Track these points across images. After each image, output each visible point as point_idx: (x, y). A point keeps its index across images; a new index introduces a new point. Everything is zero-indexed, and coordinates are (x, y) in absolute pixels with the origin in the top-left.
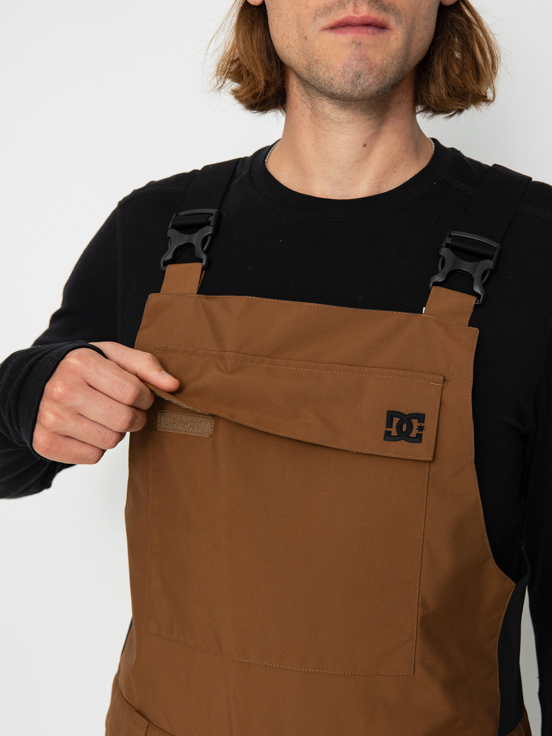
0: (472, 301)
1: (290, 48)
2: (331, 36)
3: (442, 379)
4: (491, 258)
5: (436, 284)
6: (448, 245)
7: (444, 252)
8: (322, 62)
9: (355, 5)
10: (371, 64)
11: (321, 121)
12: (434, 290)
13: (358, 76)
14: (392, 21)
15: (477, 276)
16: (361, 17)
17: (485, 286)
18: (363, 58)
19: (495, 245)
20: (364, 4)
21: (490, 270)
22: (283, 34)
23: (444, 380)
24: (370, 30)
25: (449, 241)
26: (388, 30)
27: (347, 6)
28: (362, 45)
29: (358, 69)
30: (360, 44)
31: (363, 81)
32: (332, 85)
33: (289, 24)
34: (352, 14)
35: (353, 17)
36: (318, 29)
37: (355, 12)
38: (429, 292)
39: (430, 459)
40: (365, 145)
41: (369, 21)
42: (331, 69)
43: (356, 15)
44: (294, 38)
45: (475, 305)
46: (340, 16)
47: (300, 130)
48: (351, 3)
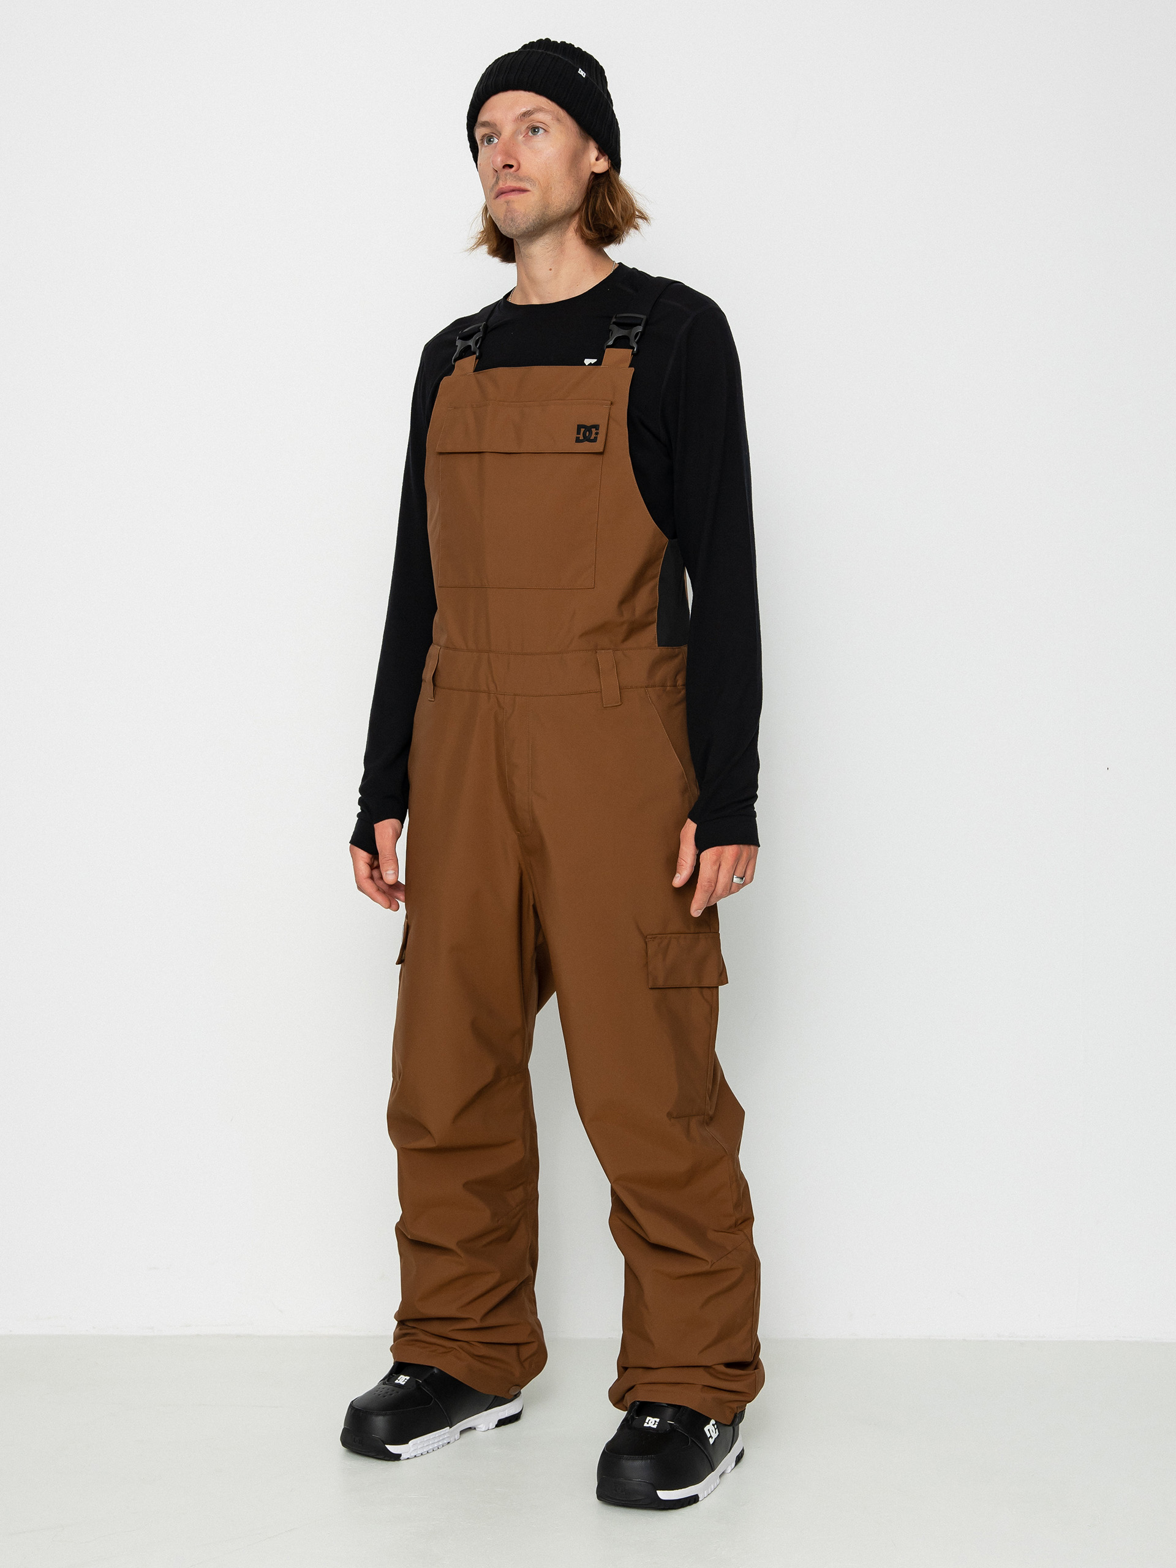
3: (610, 402)
12: (607, 350)
15: (632, 337)
23: (611, 404)
39: (601, 451)
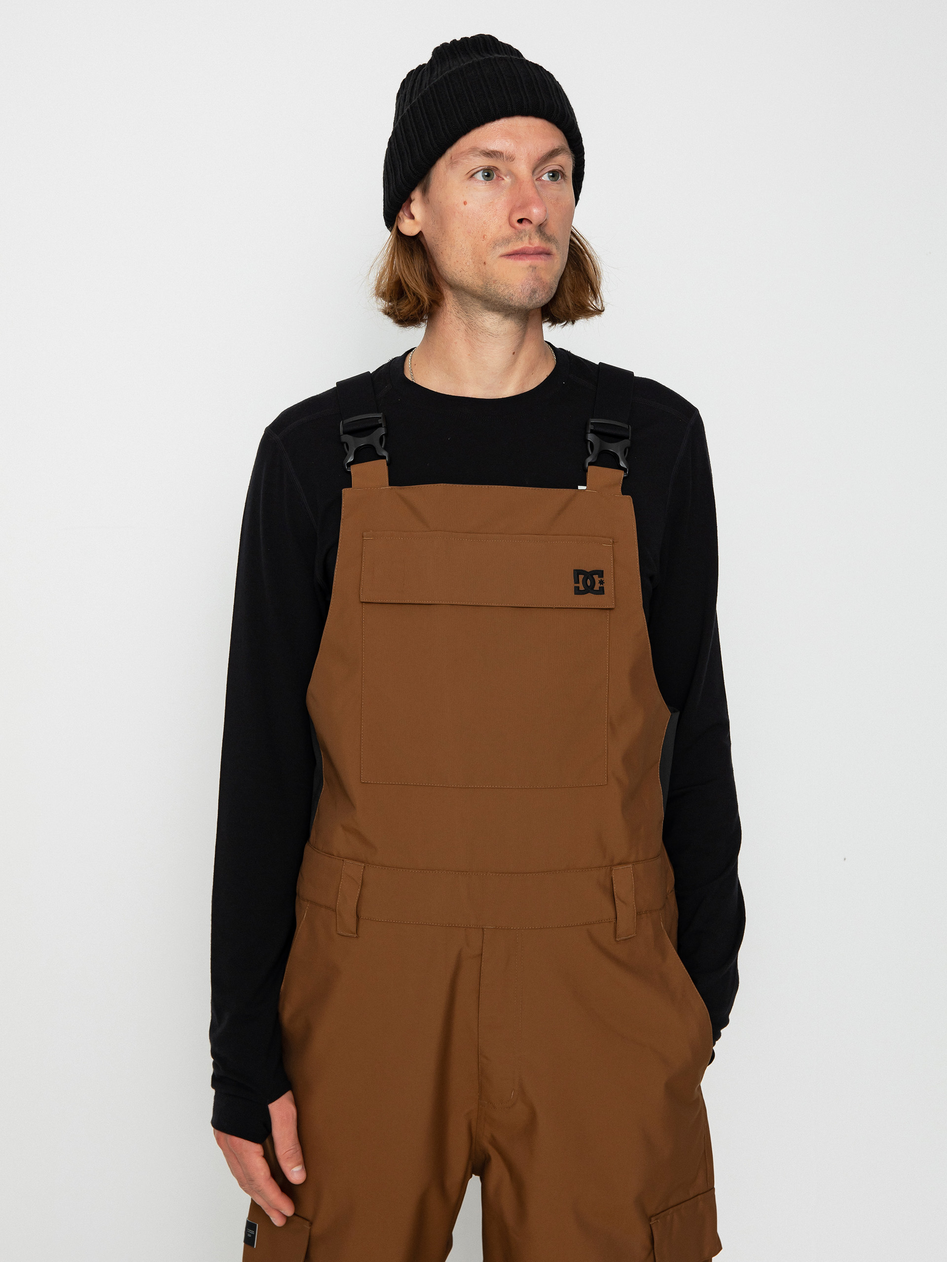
0: (621, 474)
1: (463, 272)
2: (510, 262)
4: (627, 438)
5: (590, 464)
6: (592, 431)
7: (590, 437)
8: (501, 282)
9: (530, 238)
10: (544, 283)
11: (479, 334)
13: (534, 292)
14: (554, 250)
16: (535, 248)
17: (627, 460)
18: (538, 279)
19: (626, 426)
20: (537, 237)
21: (629, 448)
22: (456, 261)
24: (542, 256)
25: (591, 427)
26: (552, 256)
27: (524, 239)
28: (537, 268)
29: (535, 287)
30: (535, 268)
31: (538, 296)
32: (512, 299)
33: (463, 253)
34: (528, 245)
35: (529, 248)
36: (497, 256)
37: (530, 243)
38: (587, 471)
40: (514, 353)
41: (541, 250)
42: (510, 287)
43: (531, 246)
44: (468, 264)
45: (624, 477)
46: (518, 246)
47: (456, 343)
48: (527, 236)
